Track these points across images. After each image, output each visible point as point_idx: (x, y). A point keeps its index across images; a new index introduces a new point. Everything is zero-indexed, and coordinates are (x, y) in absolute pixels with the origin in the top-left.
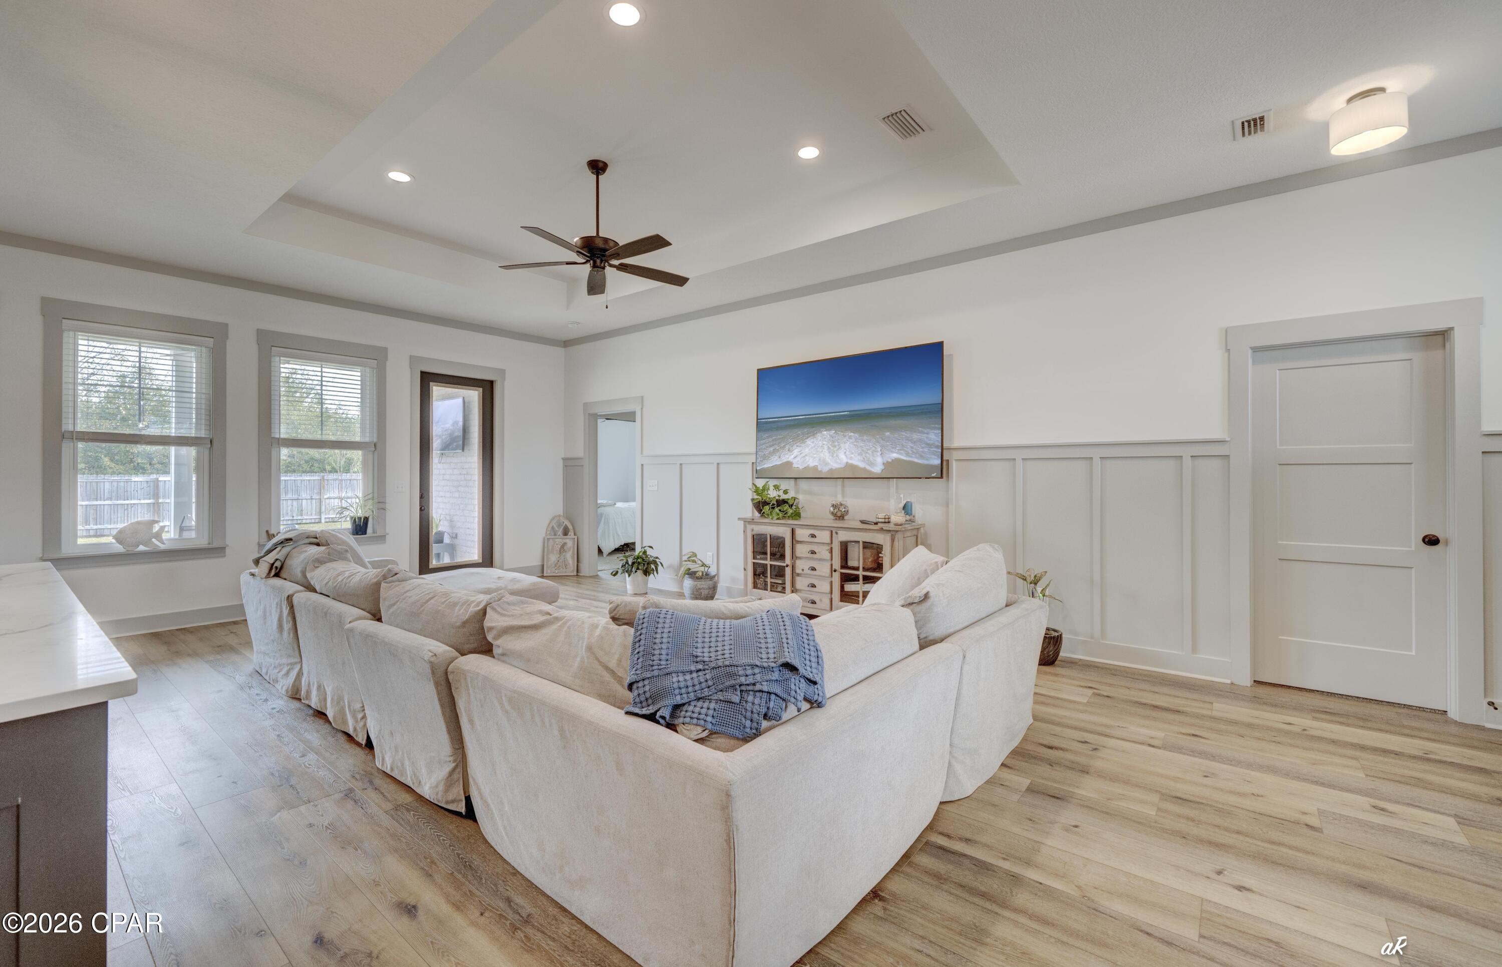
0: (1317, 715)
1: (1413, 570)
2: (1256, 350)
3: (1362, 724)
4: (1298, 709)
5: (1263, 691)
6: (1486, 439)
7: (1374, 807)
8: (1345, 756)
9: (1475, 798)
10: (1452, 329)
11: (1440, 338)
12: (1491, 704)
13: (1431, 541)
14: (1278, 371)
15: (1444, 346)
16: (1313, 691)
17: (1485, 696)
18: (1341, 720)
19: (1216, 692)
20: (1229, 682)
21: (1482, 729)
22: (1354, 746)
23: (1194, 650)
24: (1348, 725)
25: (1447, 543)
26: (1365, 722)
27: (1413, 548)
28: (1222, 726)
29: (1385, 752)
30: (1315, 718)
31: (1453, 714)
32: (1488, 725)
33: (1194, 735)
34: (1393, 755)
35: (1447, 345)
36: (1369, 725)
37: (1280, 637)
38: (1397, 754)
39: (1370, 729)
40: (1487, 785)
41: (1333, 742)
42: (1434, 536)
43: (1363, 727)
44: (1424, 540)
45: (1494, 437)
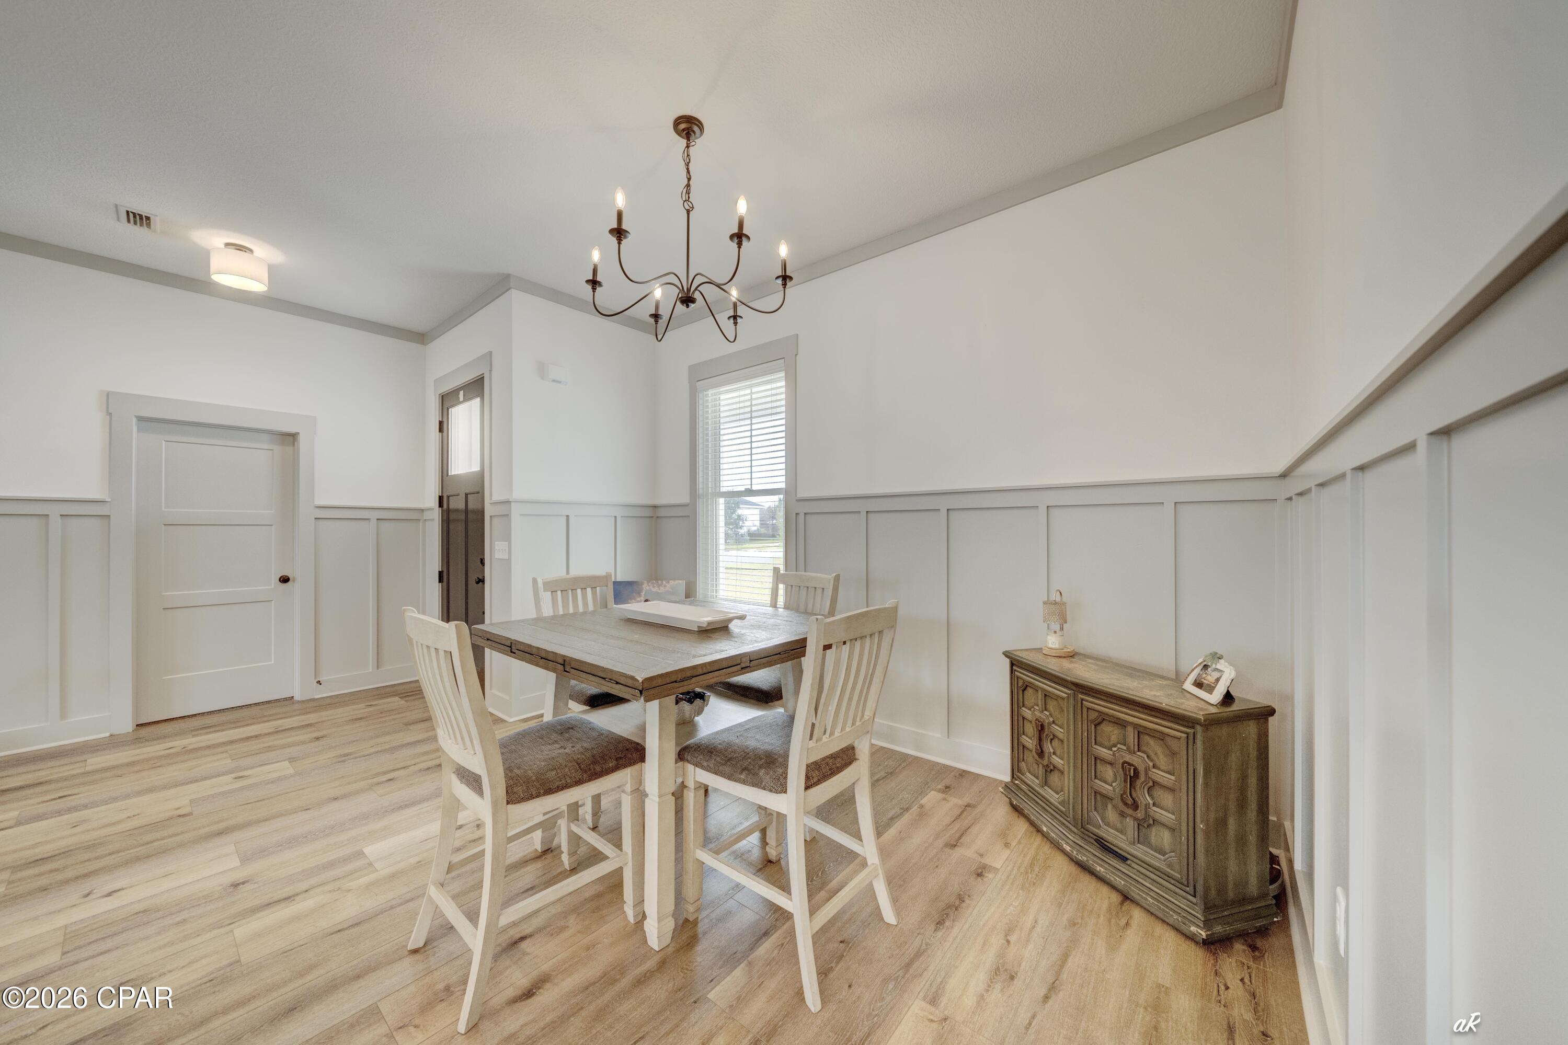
0: (193, 733)
1: (273, 602)
2: (140, 419)
3: (234, 726)
4: (181, 734)
5: (144, 732)
6: (317, 510)
7: (235, 778)
8: (217, 754)
9: (303, 743)
10: (298, 433)
11: (291, 438)
12: (319, 682)
13: (285, 580)
14: (164, 442)
15: (294, 444)
16: (195, 715)
17: (315, 678)
18: (217, 729)
19: (92, 749)
20: (107, 735)
21: (313, 700)
22: (224, 744)
23: (64, 714)
24: (223, 730)
25: (294, 581)
26: (236, 724)
27: (273, 587)
28: (97, 776)
29: (248, 739)
30: (194, 736)
31: (297, 697)
32: (317, 697)
33: (60, 798)
34: (254, 738)
35: (296, 443)
36: (239, 724)
37: (164, 678)
38: (256, 736)
39: (240, 727)
40: (311, 732)
41: (209, 747)
42: (286, 576)
43: (235, 728)
44: (280, 580)
45: (322, 509)
